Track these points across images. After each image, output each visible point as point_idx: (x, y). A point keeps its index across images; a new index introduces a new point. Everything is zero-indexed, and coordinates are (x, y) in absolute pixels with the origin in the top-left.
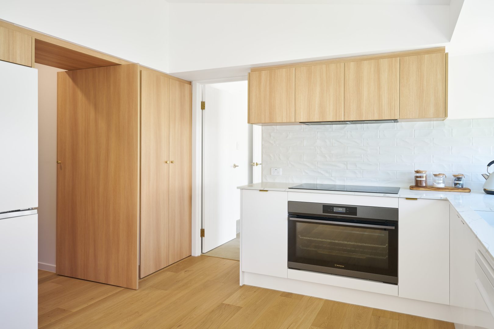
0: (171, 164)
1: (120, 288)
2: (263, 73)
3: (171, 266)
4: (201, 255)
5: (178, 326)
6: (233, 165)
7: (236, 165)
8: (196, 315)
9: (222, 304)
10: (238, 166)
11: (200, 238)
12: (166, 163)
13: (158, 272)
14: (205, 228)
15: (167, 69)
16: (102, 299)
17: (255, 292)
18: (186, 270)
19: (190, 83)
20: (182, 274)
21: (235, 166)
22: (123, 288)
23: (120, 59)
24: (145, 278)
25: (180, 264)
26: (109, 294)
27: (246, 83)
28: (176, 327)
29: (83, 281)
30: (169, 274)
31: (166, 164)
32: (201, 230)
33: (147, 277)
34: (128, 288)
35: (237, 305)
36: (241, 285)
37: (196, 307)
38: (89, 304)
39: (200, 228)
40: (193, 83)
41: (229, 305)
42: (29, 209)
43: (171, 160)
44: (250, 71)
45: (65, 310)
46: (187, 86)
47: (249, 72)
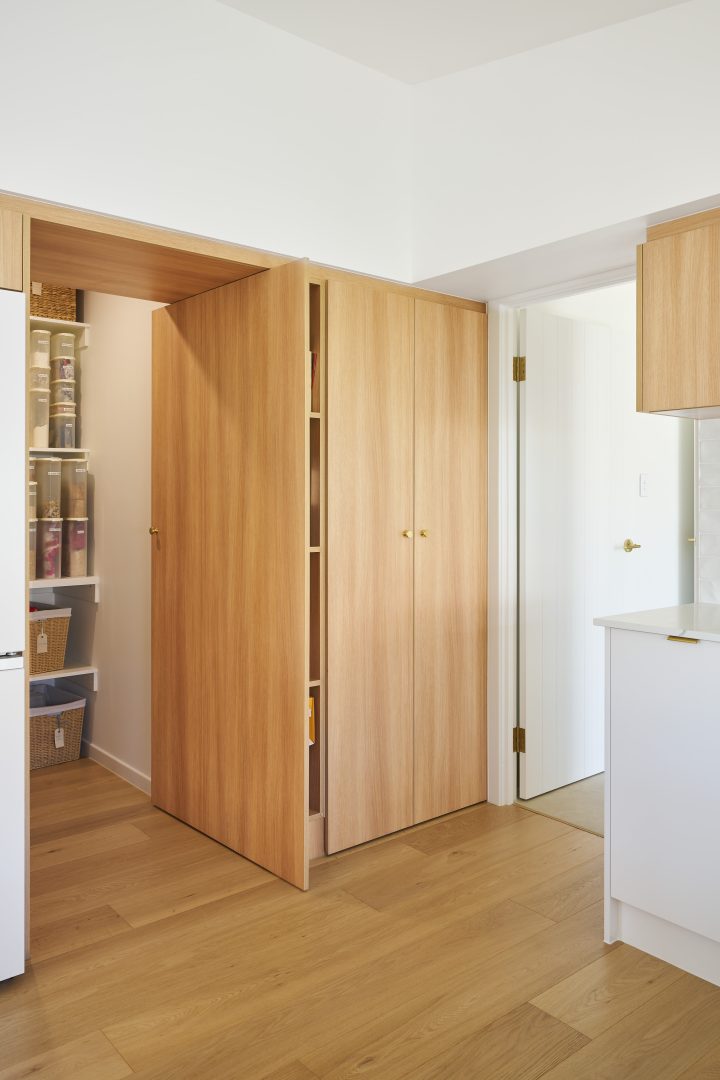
0: (419, 539)
1: (270, 875)
2: (689, 238)
3: (420, 827)
4: (514, 805)
5: (363, 1059)
6: (622, 542)
7: (634, 542)
8: (431, 1030)
9: (527, 1006)
10: (639, 546)
11: (512, 755)
12: (405, 535)
13: (381, 841)
14: (527, 725)
15: (406, 272)
16: (211, 903)
17: (651, 982)
18: (456, 849)
19: (482, 307)
20: (442, 862)
21: (629, 546)
22: (275, 878)
23: (265, 254)
24: (339, 856)
25: (445, 825)
26: (236, 891)
27: (630, 289)
28: (356, 1065)
29: (196, 833)
30: (404, 853)
31: (404, 539)
32: (515, 730)
33: (347, 853)
34: (285, 881)
35: (575, 1026)
36: (608, 941)
37: (440, 998)
38: (178, 912)
39: (512, 725)
40: (491, 306)
41: (547, 1016)
42: (7, 655)
43: (418, 528)
44: (643, 240)
45: (118, 916)
46: (471, 318)
47: (640, 243)
